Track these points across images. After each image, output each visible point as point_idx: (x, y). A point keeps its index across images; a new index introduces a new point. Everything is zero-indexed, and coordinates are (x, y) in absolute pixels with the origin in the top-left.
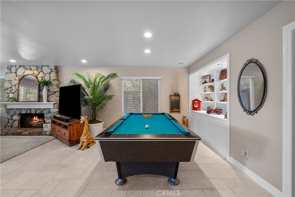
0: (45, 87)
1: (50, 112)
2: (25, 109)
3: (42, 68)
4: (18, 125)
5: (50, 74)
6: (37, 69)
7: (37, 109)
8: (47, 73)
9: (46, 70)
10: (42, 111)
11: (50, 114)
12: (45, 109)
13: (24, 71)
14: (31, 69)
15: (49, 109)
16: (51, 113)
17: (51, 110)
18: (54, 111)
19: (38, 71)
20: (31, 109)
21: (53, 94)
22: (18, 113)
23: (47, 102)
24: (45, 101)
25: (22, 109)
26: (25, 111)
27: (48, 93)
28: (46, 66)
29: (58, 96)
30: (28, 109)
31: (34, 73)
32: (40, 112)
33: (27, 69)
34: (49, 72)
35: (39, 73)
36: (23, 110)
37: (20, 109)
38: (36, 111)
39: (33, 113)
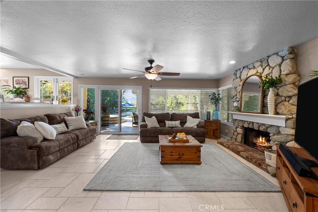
0: (271, 89)
1: (279, 133)
2: (247, 121)
3: (267, 60)
4: (242, 140)
5: (280, 65)
6: (261, 65)
7: (260, 124)
8: (275, 66)
9: (274, 61)
10: (267, 128)
11: (279, 136)
12: (272, 126)
13: (247, 73)
14: (254, 68)
15: (279, 127)
16: (281, 134)
17: (280, 129)
18: (286, 133)
19: (262, 66)
20: (253, 123)
21: (285, 100)
22: (241, 125)
23: (275, 114)
24: (271, 114)
25: (245, 121)
26: (247, 124)
27: (276, 100)
28: (273, 54)
29: (294, 105)
30: (250, 122)
31: (257, 72)
32: (264, 129)
33: (250, 69)
34: (278, 63)
35: (264, 69)
36: (246, 123)
37: (243, 121)
38: (259, 127)
39: (256, 129)
